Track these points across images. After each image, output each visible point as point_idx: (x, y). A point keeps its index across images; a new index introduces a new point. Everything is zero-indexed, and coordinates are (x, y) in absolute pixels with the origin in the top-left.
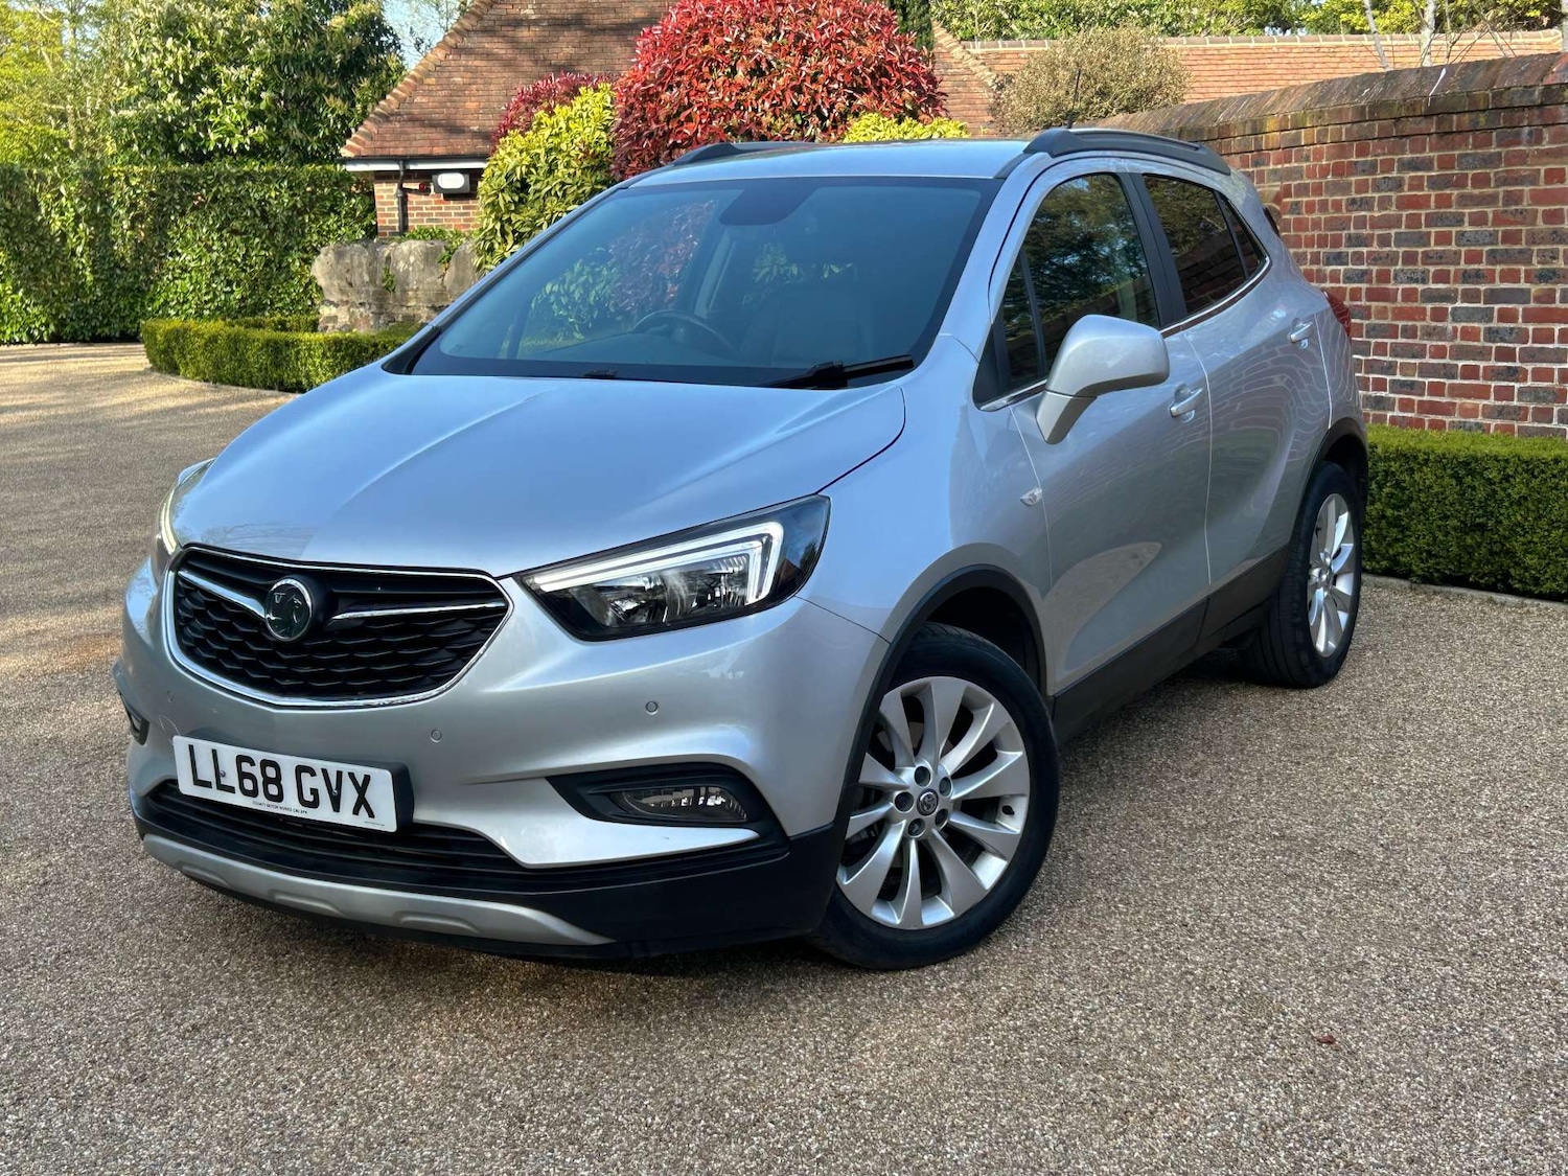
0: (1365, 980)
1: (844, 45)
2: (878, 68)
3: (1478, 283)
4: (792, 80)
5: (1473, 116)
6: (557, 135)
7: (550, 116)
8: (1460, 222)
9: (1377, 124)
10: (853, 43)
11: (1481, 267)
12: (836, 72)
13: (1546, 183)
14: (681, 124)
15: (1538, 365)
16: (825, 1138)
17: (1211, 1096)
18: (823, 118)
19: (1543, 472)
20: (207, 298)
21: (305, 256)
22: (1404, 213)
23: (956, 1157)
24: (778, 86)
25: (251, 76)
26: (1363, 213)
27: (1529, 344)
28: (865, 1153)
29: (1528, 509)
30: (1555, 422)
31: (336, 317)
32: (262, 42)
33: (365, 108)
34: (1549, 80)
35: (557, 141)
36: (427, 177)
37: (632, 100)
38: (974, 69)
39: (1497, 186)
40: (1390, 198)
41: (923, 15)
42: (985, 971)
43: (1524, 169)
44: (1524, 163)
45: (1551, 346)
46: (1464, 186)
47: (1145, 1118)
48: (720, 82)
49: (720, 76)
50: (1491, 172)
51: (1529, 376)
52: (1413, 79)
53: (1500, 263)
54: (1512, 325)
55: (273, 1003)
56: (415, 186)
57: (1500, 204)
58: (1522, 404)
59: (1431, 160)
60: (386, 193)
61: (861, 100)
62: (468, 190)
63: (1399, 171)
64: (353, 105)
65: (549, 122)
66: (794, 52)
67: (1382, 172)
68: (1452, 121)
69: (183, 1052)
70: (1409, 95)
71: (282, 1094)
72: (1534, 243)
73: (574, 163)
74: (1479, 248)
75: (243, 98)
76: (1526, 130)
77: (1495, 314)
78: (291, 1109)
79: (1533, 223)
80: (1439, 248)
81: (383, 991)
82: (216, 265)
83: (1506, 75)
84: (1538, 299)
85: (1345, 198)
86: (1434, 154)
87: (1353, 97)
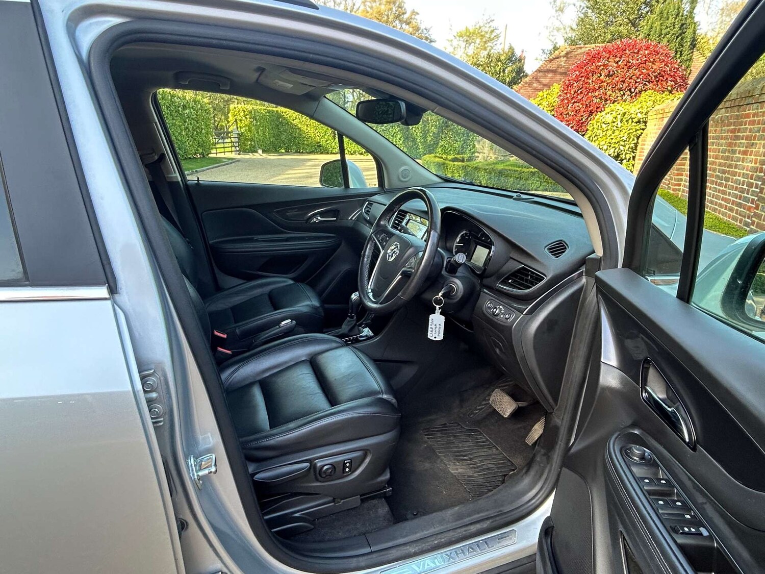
1: (646, 65)
2: (659, 73)
4: (622, 78)
10: (650, 64)
12: (640, 75)
24: (616, 80)
31: (479, 156)
49: (595, 77)
66: (625, 68)
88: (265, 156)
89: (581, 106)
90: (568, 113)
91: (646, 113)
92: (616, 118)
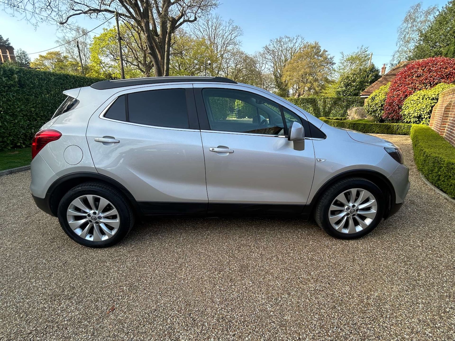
31: (349, 118)
88: (248, 119)
89: (401, 93)
90: (394, 96)
91: (438, 94)
92: (419, 98)
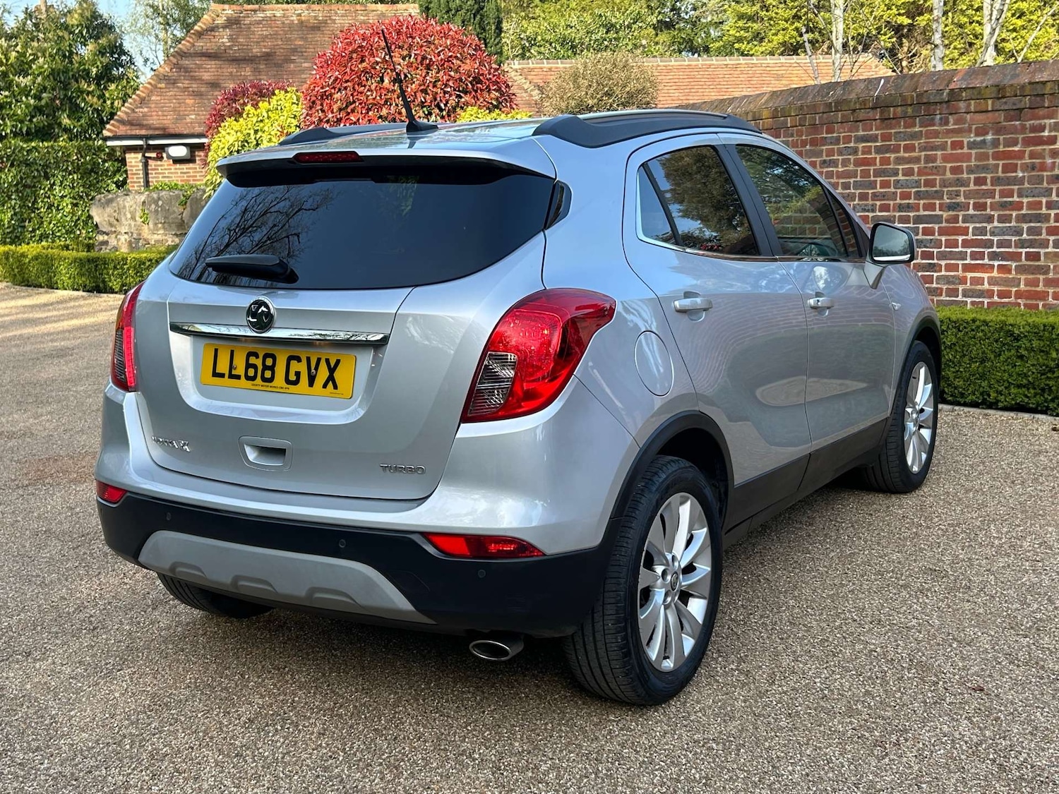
0: (981, 650)
1: (453, 63)
2: (475, 78)
3: (908, 212)
4: (420, 85)
5: (904, 108)
6: (261, 121)
7: (256, 109)
8: (896, 174)
9: (840, 113)
10: (459, 62)
11: (910, 202)
12: (448, 80)
13: (952, 150)
14: (348, 114)
15: (948, 262)
16: (701, 770)
17: (928, 728)
18: (441, 110)
19: (965, 328)
20: (8, 230)
21: (75, 202)
22: (859, 169)
23: (790, 777)
24: (412, 89)
25: (34, 83)
26: (831, 169)
27: (943, 249)
28: (731, 778)
29: (956, 351)
30: (960, 296)
31: (108, 242)
32: (41, 60)
33: (112, 103)
34: (951, 87)
35: (262, 125)
36: (162, 148)
37: (313, 98)
38: (515, 78)
39: (920, 151)
40: (849, 159)
41: (498, 44)
42: (746, 656)
43: (938, 141)
44: (938, 137)
45: (957, 250)
46: (899, 152)
47: (895, 745)
48: (373, 87)
49: (373, 84)
50: (916, 143)
51: (943, 269)
52: (862, 86)
53: (922, 199)
54: (931, 237)
55: (293, 701)
56: (154, 155)
57: (922, 162)
58: (939, 286)
59: (876, 136)
60: (134, 160)
61: (465, 98)
62: (189, 157)
63: (855, 143)
64: (105, 102)
65: (256, 113)
66: (420, 67)
67: (843, 144)
68: (889, 111)
69: (249, 737)
70: (861, 96)
71: (330, 761)
72: (945, 187)
73: (274, 139)
74: (908, 190)
75: (30, 98)
76: (938, 117)
77: (921, 231)
78: (343, 771)
79: (944, 174)
80: (882, 190)
81: (363, 689)
82: (14, 208)
83: (924, 83)
84: (947, 221)
85: (819, 159)
86: (879, 132)
87: (823, 97)
